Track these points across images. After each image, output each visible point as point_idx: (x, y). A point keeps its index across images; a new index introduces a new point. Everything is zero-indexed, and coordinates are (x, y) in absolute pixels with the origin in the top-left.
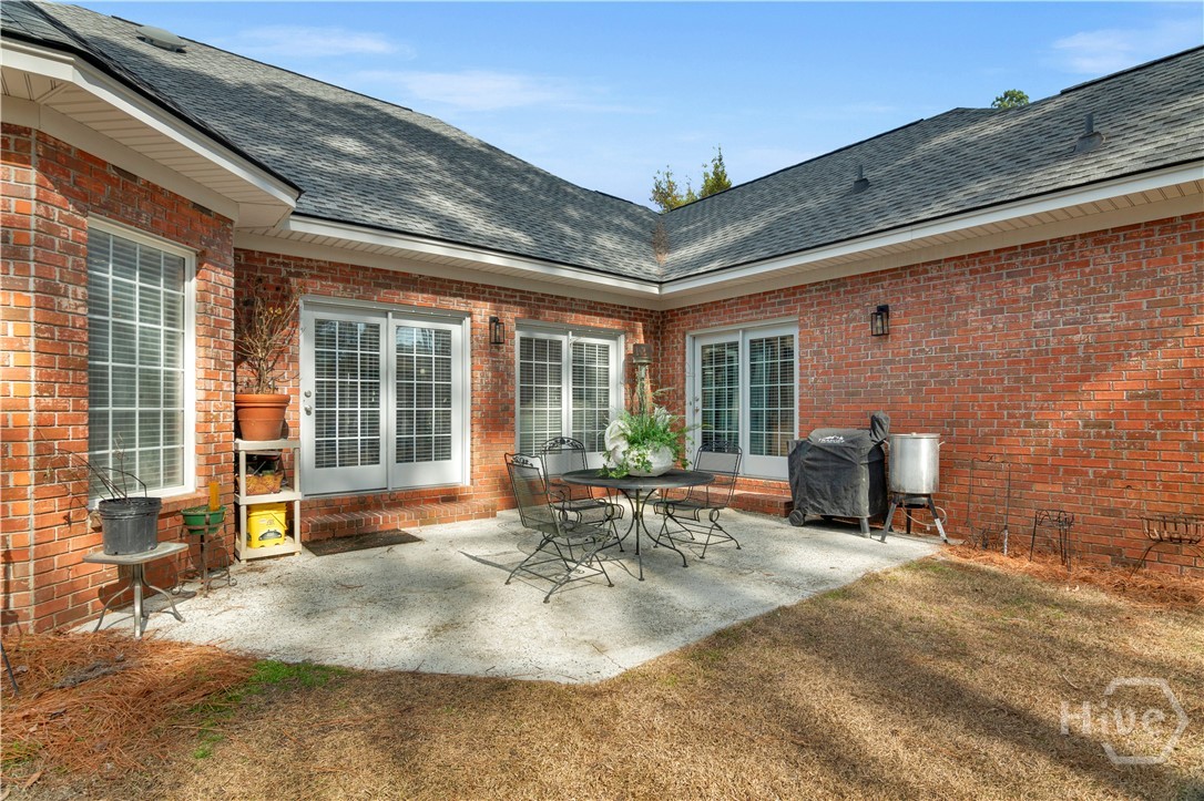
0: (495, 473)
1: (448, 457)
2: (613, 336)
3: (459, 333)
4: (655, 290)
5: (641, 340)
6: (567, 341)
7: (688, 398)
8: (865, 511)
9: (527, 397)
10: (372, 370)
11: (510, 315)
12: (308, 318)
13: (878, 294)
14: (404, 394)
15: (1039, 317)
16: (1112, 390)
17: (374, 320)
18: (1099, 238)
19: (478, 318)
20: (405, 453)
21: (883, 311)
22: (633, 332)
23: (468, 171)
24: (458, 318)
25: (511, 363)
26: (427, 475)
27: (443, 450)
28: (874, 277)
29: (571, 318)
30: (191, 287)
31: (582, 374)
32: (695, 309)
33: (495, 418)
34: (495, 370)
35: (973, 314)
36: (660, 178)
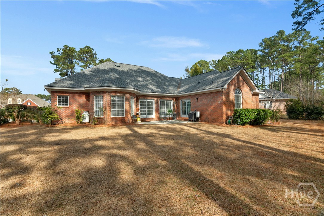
0: (157, 116)
1: (152, 115)
2: (171, 100)
3: (153, 101)
4: (176, 95)
5: (175, 101)
6: (165, 101)
7: (181, 108)
8: (194, 119)
9: (161, 108)
10: (145, 105)
11: (159, 99)
12: (140, 100)
13: (197, 97)
14: (148, 108)
15: (208, 100)
16: (212, 107)
17: (145, 100)
18: (211, 93)
19: (155, 100)
20: (148, 114)
21: (197, 99)
22: (174, 100)
23: (153, 79)
24: (153, 100)
25: (159, 104)
26: (150, 117)
27: (152, 114)
28: (197, 95)
29: (166, 99)
30: (134, 100)
31: (167, 105)
32: (181, 97)
33: (157, 110)
34: (157, 105)
35: (204, 99)
36: (186, 67)
